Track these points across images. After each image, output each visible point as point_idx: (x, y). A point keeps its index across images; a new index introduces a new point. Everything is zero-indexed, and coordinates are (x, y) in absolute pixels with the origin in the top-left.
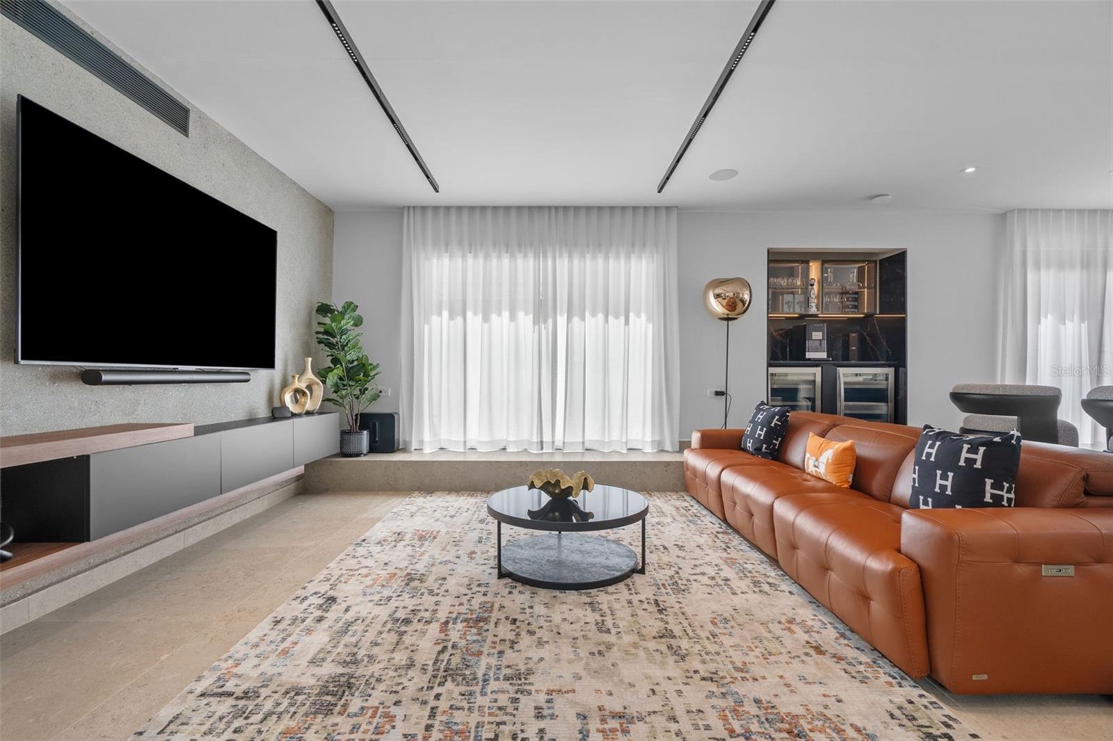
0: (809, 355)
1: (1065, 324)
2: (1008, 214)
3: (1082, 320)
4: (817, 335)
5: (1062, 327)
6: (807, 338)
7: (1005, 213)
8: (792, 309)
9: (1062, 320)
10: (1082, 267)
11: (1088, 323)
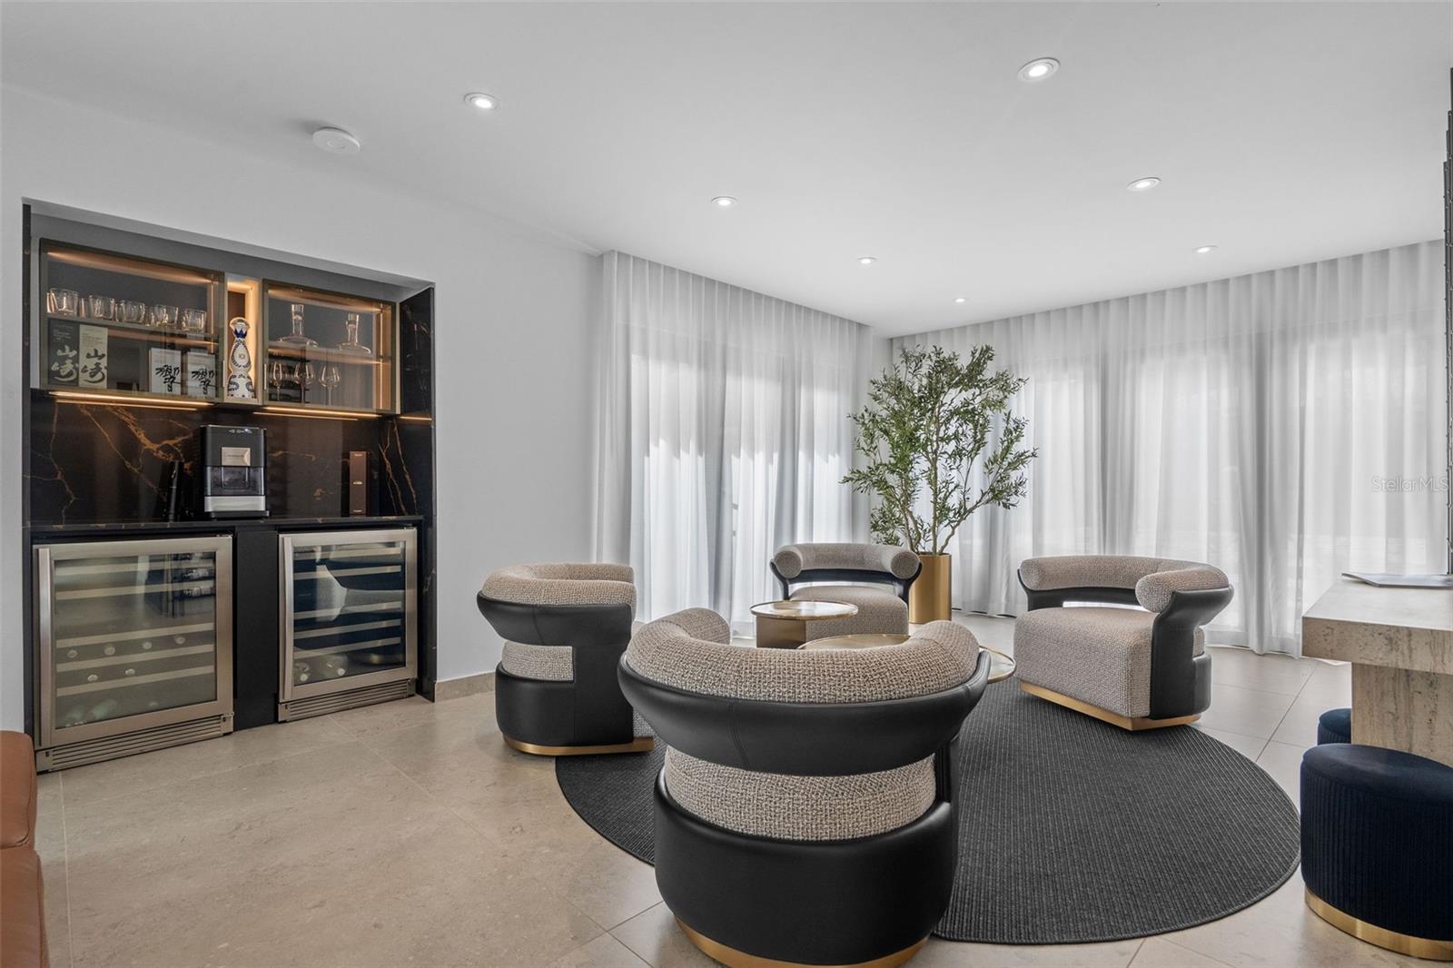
0: (213, 504)
1: (679, 457)
2: (605, 257)
3: (700, 451)
4: (236, 456)
5: (677, 461)
6: (209, 460)
7: (601, 256)
8: (177, 389)
9: (676, 450)
10: (700, 366)
11: (706, 457)
